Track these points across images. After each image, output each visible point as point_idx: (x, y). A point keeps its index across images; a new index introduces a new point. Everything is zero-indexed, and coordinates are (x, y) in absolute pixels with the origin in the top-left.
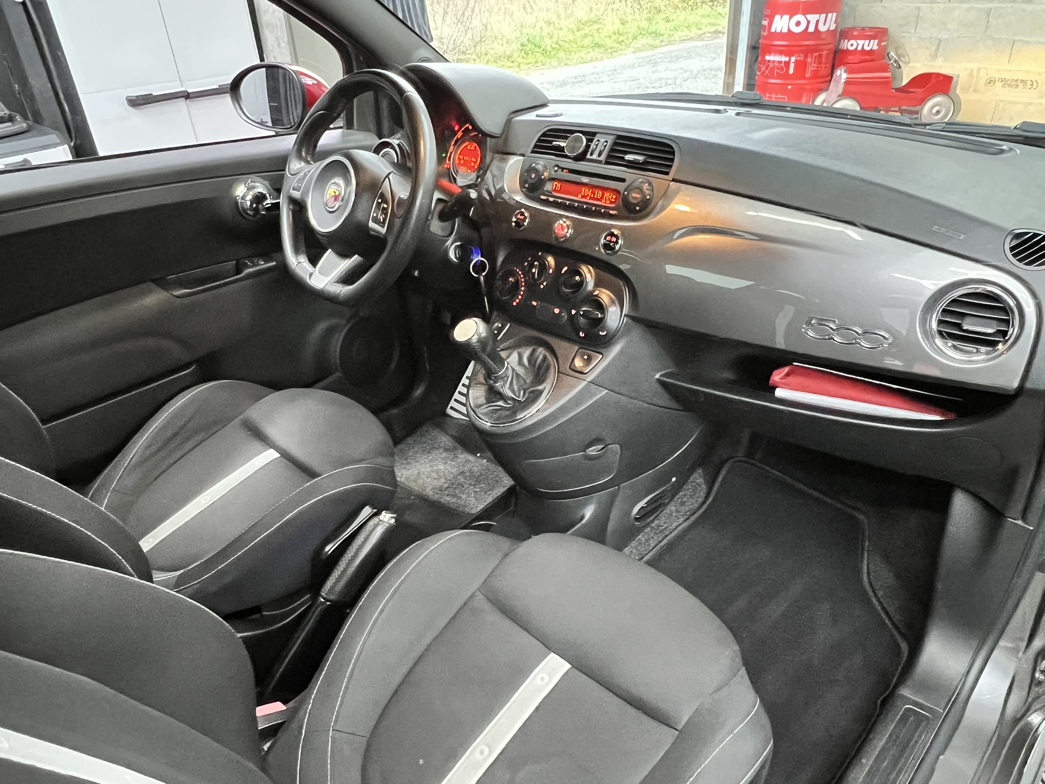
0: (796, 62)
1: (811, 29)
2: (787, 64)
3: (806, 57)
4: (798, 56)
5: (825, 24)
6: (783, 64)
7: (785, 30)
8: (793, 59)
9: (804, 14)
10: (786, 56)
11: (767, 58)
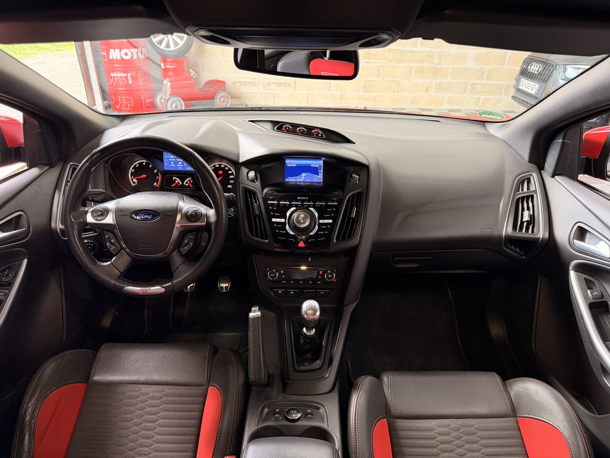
0: (131, 77)
1: (135, 57)
3: (137, 73)
4: (132, 73)
5: (142, 54)
6: (124, 78)
10: (124, 73)
11: (112, 75)
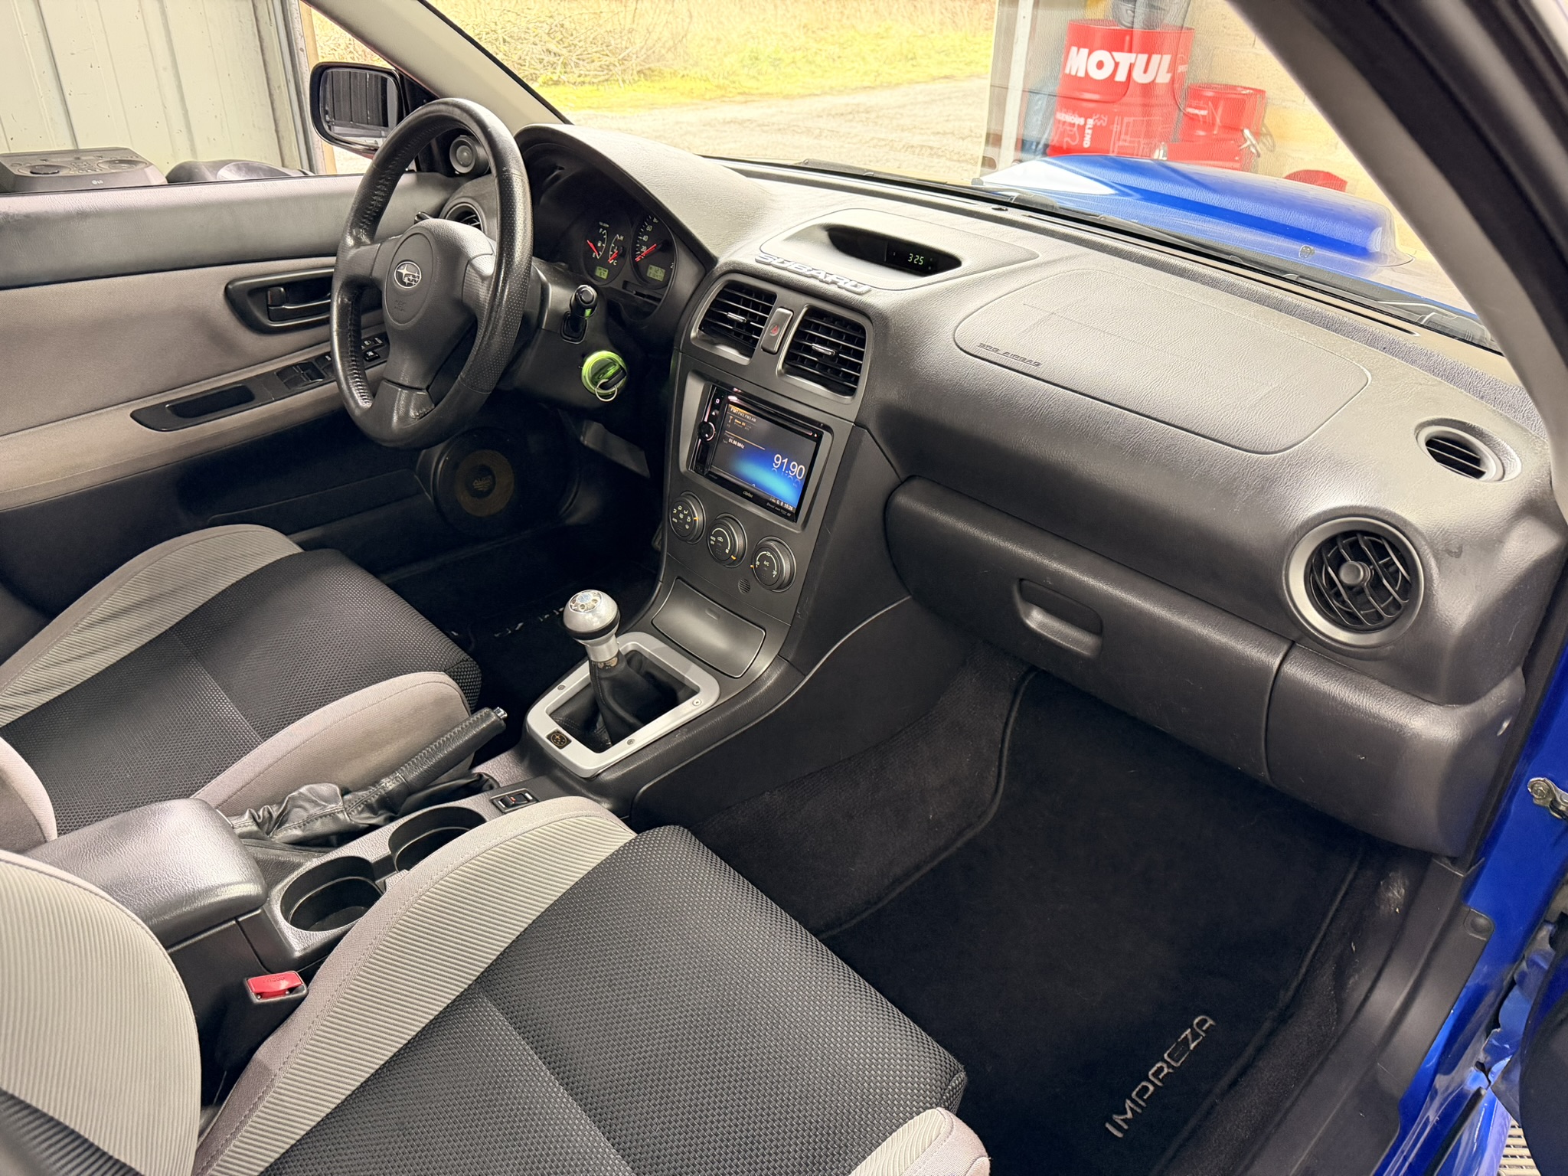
0: (1095, 128)
1: (1121, 77)
2: (1082, 129)
3: (1111, 122)
4: (1100, 119)
5: (1145, 71)
6: (1075, 129)
7: (1081, 74)
8: (1091, 122)
9: (1110, 50)
10: (1080, 116)
